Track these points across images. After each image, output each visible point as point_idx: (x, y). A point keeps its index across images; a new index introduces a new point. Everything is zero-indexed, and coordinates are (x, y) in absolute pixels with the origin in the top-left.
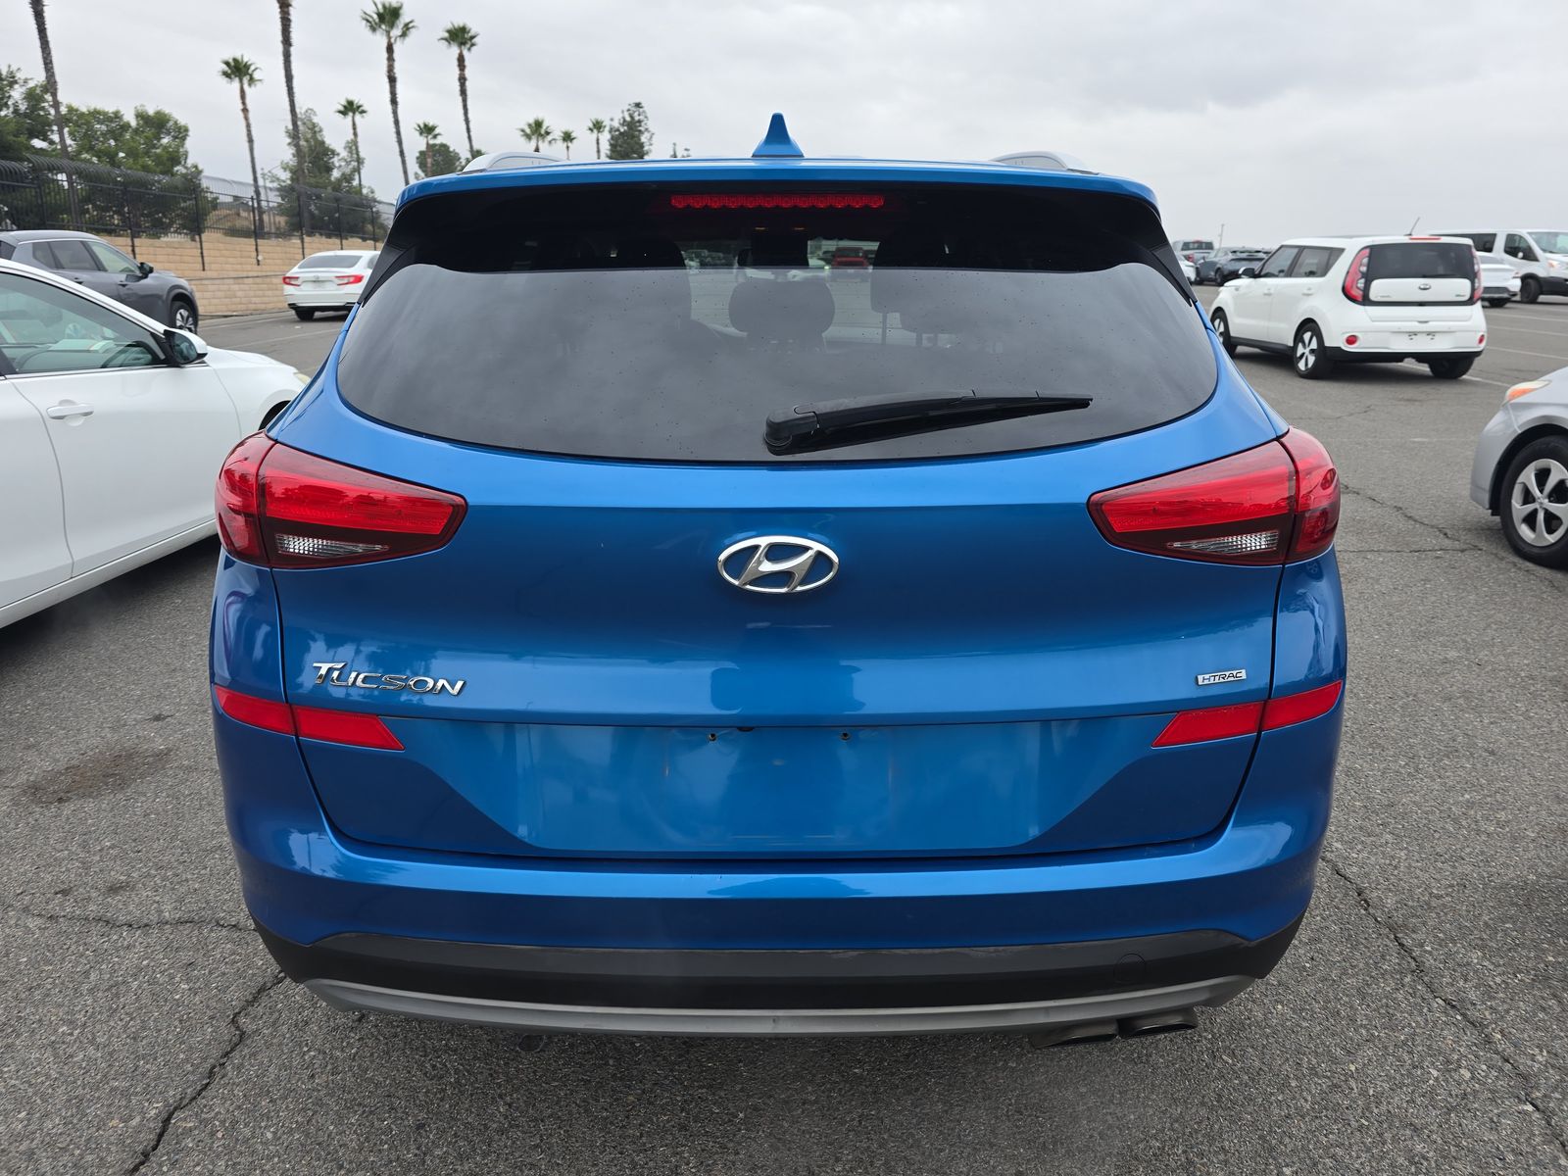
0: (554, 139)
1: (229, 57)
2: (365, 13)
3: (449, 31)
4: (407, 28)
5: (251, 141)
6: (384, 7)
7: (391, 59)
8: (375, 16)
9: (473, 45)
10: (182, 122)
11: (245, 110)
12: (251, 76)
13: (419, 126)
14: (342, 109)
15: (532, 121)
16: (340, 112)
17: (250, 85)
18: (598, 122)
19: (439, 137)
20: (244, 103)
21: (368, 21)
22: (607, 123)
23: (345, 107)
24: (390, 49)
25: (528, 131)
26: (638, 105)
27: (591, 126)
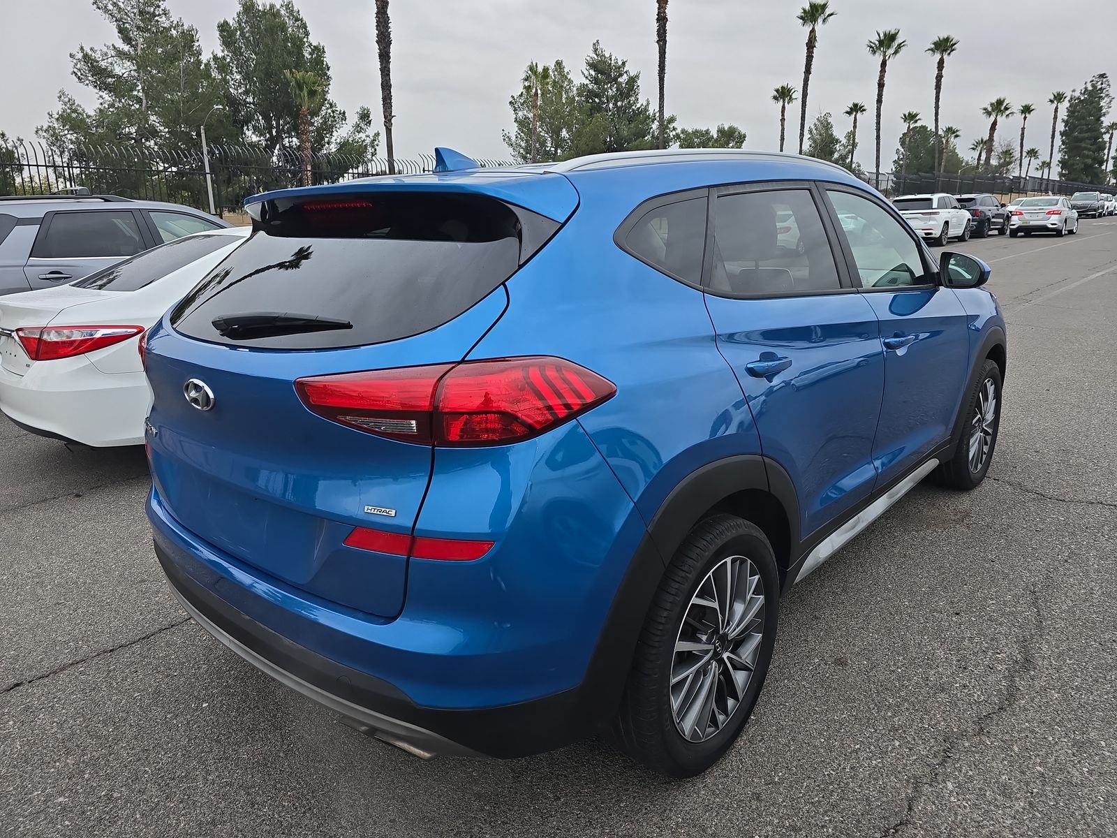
0: (1012, 113)
1: (779, 86)
2: (871, 42)
3: (934, 44)
4: (899, 46)
5: (782, 139)
6: (885, 35)
7: (883, 71)
8: (877, 43)
9: (952, 51)
10: (743, 132)
11: (783, 120)
12: (791, 96)
13: (905, 115)
14: (849, 110)
15: (994, 101)
16: (847, 113)
17: (788, 103)
18: (1059, 94)
19: (918, 121)
20: (783, 115)
21: (871, 47)
22: (1068, 95)
23: (851, 108)
24: (884, 64)
25: (990, 109)
26: (1102, 76)
27: (1052, 98)
